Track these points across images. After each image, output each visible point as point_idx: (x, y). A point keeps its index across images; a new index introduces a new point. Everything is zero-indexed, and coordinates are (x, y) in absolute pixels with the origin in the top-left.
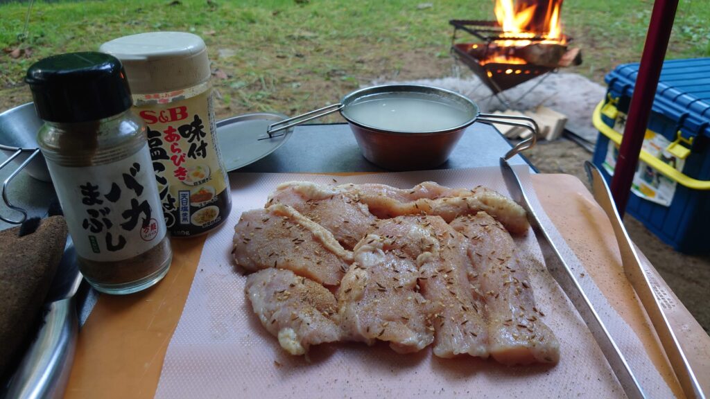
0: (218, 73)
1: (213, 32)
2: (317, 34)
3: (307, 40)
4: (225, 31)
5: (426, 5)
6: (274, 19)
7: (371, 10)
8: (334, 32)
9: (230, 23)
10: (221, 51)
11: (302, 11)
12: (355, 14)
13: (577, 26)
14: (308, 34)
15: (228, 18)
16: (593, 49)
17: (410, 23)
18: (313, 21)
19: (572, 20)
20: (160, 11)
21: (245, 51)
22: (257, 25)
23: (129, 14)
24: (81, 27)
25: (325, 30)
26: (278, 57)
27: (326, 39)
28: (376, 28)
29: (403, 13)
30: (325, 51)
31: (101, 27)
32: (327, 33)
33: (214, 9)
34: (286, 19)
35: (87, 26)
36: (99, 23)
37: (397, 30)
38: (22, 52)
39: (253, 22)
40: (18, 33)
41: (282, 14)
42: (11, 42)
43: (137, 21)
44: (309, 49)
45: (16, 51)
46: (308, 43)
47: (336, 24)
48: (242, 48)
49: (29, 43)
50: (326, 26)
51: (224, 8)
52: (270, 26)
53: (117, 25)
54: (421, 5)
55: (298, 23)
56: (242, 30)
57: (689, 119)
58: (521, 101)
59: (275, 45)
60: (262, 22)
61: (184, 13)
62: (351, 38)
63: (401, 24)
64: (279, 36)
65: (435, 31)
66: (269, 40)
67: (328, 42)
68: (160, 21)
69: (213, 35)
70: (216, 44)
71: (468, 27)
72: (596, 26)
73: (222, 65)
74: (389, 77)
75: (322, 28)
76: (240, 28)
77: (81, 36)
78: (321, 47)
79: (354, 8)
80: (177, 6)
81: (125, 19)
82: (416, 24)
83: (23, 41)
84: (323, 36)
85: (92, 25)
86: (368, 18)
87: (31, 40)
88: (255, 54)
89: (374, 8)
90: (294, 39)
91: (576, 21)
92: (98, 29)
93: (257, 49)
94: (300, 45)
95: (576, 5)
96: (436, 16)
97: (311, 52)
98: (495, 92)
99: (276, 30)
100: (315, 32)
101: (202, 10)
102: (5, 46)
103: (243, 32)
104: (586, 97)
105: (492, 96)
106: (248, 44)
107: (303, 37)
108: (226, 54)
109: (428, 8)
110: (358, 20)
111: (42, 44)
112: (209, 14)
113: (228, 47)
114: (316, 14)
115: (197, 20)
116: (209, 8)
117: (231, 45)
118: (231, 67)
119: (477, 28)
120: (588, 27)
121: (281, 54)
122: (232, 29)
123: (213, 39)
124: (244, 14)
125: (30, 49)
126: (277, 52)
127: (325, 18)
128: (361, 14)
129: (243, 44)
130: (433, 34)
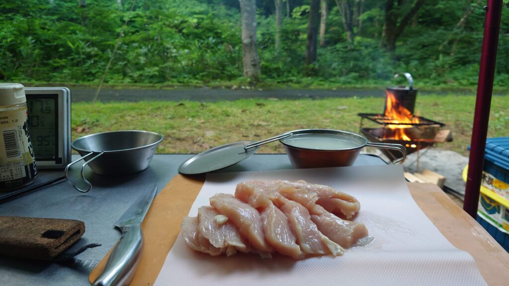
0: (203, 145)
1: (203, 121)
2: (269, 123)
3: (263, 126)
4: (210, 121)
5: (343, 107)
6: (242, 114)
7: (306, 110)
8: (281, 123)
9: (214, 116)
10: (206, 132)
11: (260, 110)
12: (295, 112)
13: (451, 121)
14: (263, 123)
15: (213, 113)
16: (463, 136)
17: (332, 118)
18: (267, 116)
19: (447, 117)
20: (171, 109)
21: (222, 132)
22: (231, 118)
23: (152, 110)
24: (122, 117)
25: (275, 121)
26: (243, 136)
27: (275, 126)
28: (309, 120)
29: (328, 112)
30: (274, 133)
31: (134, 117)
32: (276, 123)
33: (204, 108)
34: (250, 114)
35: (125, 116)
36: (133, 115)
37: (323, 122)
38: (83, 130)
39: (228, 116)
40: (83, 119)
41: (247, 112)
42: (78, 124)
43: (156, 114)
44: (263, 132)
45: (80, 129)
46: (263, 128)
47: (282, 117)
48: (221, 131)
49: (89, 125)
50: (276, 119)
51: (210, 108)
52: (239, 119)
53: (144, 116)
54: (340, 107)
55: (258, 117)
56: (221, 120)
58: (411, 167)
59: (241, 129)
60: (234, 116)
61: (186, 110)
62: (292, 126)
63: (326, 118)
64: (245, 124)
65: (349, 123)
66: (238, 126)
67: (277, 128)
68: (170, 115)
69: (203, 123)
70: (204, 128)
71: (370, 117)
72: (464, 121)
73: (207, 140)
75: (273, 120)
76: (220, 119)
77: (121, 122)
78: (272, 131)
79: (295, 109)
80: (182, 106)
81: (149, 113)
82: (336, 118)
83: (85, 123)
84: (273, 124)
85: (129, 116)
86: (303, 114)
87: (90, 123)
88: (228, 134)
89: (308, 109)
90: (254, 126)
91: (449, 118)
92: (132, 118)
93: (230, 132)
94: (258, 129)
95: (449, 108)
96: (350, 114)
97: (265, 134)
99: (243, 121)
100: (268, 122)
101: (197, 109)
102: (74, 126)
103: (221, 122)
104: (460, 166)
106: (224, 129)
107: (260, 125)
108: (210, 134)
109: (345, 109)
110: (297, 115)
111: (97, 126)
112: (201, 111)
113: (211, 130)
114: (269, 112)
115: (194, 114)
116: (201, 108)
117: (213, 129)
118: (212, 141)
119: (376, 117)
120: (459, 122)
121: (245, 135)
122: (215, 119)
123: (203, 125)
124: (224, 111)
125: (89, 128)
126: (243, 133)
127: (275, 114)
128: (299, 112)
129: (221, 128)
130: (348, 124)
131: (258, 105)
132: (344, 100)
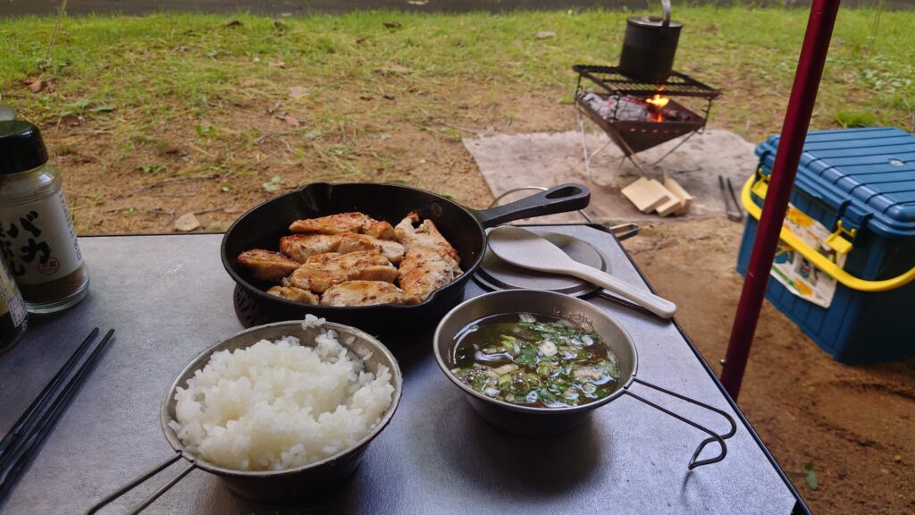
0: (287, 118)
1: (282, 64)
2: (411, 70)
3: (398, 76)
4: (297, 63)
5: (547, 34)
6: (358, 48)
7: (478, 39)
8: (432, 68)
9: (303, 52)
10: (291, 89)
11: (392, 37)
12: (458, 44)
13: (733, 66)
14: (399, 69)
15: (300, 45)
16: (750, 97)
17: (527, 58)
18: (406, 52)
19: (727, 58)
20: (216, 34)
21: (320, 90)
22: (336, 55)
23: (176, 38)
24: (118, 53)
25: (421, 63)
26: (362, 98)
27: (422, 76)
28: (485, 63)
29: (518, 43)
30: (420, 92)
31: (142, 53)
32: (423, 68)
33: (282, 33)
34: (373, 48)
35: (124, 52)
36: (140, 49)
37: (510, 66)
38: (44, 85)
39: (331, 51)
40: (38, 60)
41: (368, 42)
42: (30, 71)
43: (186, 47)
44: (400, 89)
45: (36, 84)
46: (399, 80)
47: (435, 57)
48: (318, 86)
49: (52, 73)
50: (423, 60)
51: (295, 32)
52: (352, 57)
53: (162, 51)
54: (541, 34)
55: (388, 54)
56: (318, 61)
57: (850, 208)
58: (659, 165)
59: (358, 82)
60: (343, 52)
61: (245, 37)
62: (452, 76)
63: (516, 58)
64: (364, 71)
65: (557, 69)
66: (352, 76)
67: (424, 80)
68: (216, 48)
69: (282, 67)
70: (285, 79)
71: (594, 75)
72: (757, 66)
73: (293, 107)
74: (499, 128)
75: (416, 61)
76: (315, 59)
77: (117, 65)
78: (416, 86)
79: (458, 35)
80: (237, 27)
81: (172, 44)
82: (535, 59)
83: (44, 70)
84: (419, 72)
85: (131, 51)
86: (474, 49)
87: (55, 68)
88: (335, 94)
89: (482, 35)
90: (383, 75)
91: (732, 60)
92: (138, 56)
93: (337, 88)
94: (388, 82)
95: (733, 38)
96: (559, 49)
97: (403, 93)
98: (628, 154)
99: (360, 63)
100: (408, 66)
101: (268, 34)
102: (21, 76)
103: (319, 64)
104: (739, 161)
105: (624, 157)
106: (325, 81)
107: (393, 73)
108: (299, 93)
109: (551, 37)
110: (460, 52)
111: (69, 75)
112: (277, 40)
113: (300, 84)
114: (410, 42)
115: (262, 47)
116: (276, 31)
117: (305, 81)
118: (304, 110)
120: (747, 68)
121: (365, 95)
122: (305, 59)
123: (282, 73)
124: (321, 41)
125: (53, 81)
126: (362, 92)
127: (421, 48)
128: (466, 45)
129: (320, 80)
130: (555, 72)
131: (388, 26)
132: (549, 17)
